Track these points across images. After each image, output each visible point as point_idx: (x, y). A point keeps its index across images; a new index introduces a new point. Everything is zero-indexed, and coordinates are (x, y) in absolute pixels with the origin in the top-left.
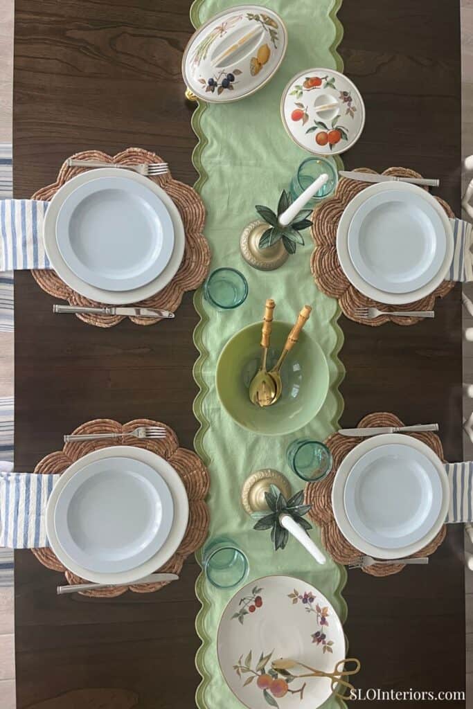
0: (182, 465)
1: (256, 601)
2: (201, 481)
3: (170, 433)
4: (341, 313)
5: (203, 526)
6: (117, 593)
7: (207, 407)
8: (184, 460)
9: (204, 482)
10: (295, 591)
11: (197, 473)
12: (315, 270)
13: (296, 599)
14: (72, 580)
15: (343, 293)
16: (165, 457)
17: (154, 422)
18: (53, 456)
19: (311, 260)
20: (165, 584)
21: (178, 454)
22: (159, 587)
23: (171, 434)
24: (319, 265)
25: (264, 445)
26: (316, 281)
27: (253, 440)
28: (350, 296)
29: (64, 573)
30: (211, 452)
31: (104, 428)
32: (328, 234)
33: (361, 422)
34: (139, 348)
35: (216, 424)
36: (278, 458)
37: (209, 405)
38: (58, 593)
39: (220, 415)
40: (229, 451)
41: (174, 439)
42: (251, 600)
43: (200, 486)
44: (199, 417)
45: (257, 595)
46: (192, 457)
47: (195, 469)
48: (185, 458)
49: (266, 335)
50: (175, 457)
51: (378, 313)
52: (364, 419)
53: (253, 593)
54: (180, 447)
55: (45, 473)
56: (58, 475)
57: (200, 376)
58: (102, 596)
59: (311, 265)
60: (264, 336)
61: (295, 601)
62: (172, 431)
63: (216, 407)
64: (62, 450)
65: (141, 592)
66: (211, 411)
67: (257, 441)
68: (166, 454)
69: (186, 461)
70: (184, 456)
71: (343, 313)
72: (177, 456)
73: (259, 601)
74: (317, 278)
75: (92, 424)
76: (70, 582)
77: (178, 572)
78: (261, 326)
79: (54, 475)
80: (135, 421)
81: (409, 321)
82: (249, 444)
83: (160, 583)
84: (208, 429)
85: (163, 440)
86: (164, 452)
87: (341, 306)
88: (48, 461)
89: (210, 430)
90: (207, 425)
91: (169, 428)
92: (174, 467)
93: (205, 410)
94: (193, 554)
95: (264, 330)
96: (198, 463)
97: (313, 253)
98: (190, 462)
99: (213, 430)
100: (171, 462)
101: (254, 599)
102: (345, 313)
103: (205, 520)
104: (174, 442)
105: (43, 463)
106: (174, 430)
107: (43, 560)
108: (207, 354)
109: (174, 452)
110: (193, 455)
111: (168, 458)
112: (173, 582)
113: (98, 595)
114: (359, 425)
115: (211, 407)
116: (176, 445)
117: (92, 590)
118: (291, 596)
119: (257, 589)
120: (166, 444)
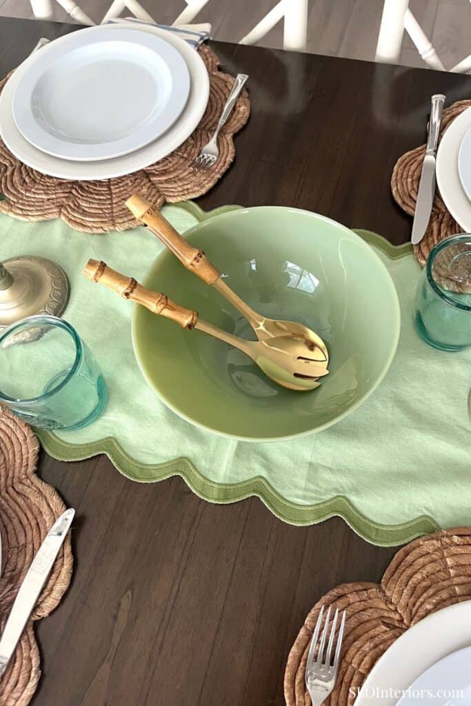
0: (426, 588)
3: (340, 597)
4: (192, 203)
7: (301, 493)
8: (414, 580)
11: (452, 556)
12: (99, 225)
15: (158, 191)
16: (398, 629)
17: (302, 632)
19: (81, 229)
21: (397, 593)
23: (343, 596)
24: (92, 217)
25: (413, 391)
26: (119, 228)
27: (397, 410)
28: (167, 181)
30: (406, 511)
32: (47, 194)
33: (405, 208)
34: (115, 618)
35: (344, 481)
37: (296, 487)
39: (325, 467)
40: (414, 468)
41: (357, 591)
44: (318, 514)
46: (410, 558)
47: (443, 558)
48: (411, 577)
49: (167, 306)
50: (403, 602)
51: (211, 146)
52: (399, 202)
54: (380, 582)
57: (226, 489)
59: (88, 230)
60: (166, 313)
62: (334, 592)
63: (304, 471)
66: (312, 487)
67: (402, 404)
68: (391, 626)
69: (419, 576)
71: (194, 200)
72: (401, 593)
74: (114, 225)
78: (144, 312)
81: (242, 109)
84: (349, 502)
85: (353, 621)
86: (384, 628)
87: (179, 199)
89: (354, 499)
90: (341, 502)
91: (324, 599)
92: (428, 613)
93: (304, 498)
95: (154, 306)
96: (428, 546)
97: (67, 223)
98: (424, 566)
99: (356, 491)
100: (415, 615)
102: (194, 196)
104: (365, 594)
106: (336, 586)
108: (183, 461)
109: (388, 601)
110: (407, 554)
111: (401, 621)
114: (410, 211)
115: (302, 483)
116: (373, 592)
120: (365, 616)
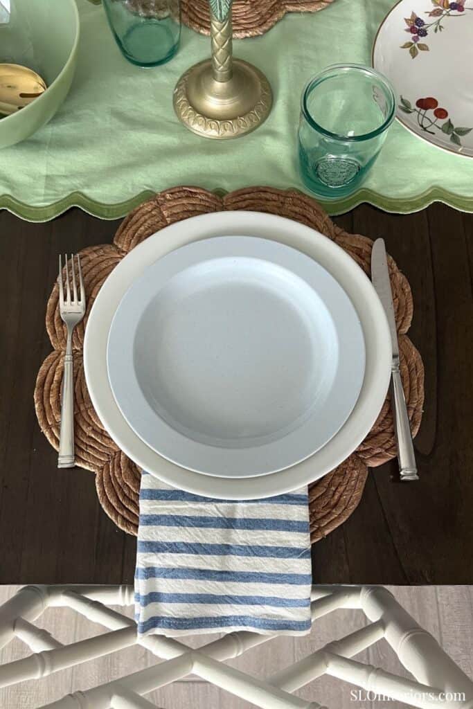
1: (426, 108)
2: (185, 202)
5: (275, 197)
6: (415, 355)
7: (41, 198)
9: (187, 197)
10: (403, 47)
11: (167, 209)
13: (418, 45)
14: (387, 450)
18: (104, 493)
20: (394, 265)
21: (126, 244)
22: (400, 277)
23: (85, 256)
25: (127, 104)
27: (115, 120)
29: (370, 468)
30: (130, 190)
31: (54, 385)
35: (77, 182)
36: (154, 81)
37: (37, 195)
38: (416, 477)
39: (60, 176)
41: (95, 251)
42: (424, 116)
43: (193, 205)
45: (414, 106)
46: (134, 219)
47: (161, 212)
53: (410, 112)
55: (138, 509)
56: (144, 478)
58: (422, 387)
61: (424, 47)
63: (42, 183)
64: (94, 475)
65: (411, 311)
66: (51, 192)
67: (118, 115)
70: (131, 232)
72: (129, 243)
73: (425, 104)
75: (43, 410)
76: (391, 456)
77: (369, 241)
79: (143, 486)
80: (47, 323)
82: (123, 125)
83: (392, 276)
84: (83, 194)
88: (114, 504)
89: (86, 191)
90: (77, 195)
93: (45, 201)
94: (333, 218)
101: (423, 111)
103: (263, 195)
104: (101, 251)
105: (117, 514)
107: (339, 517)
109: (120, 251)
112: (389, 250)
113: (420, 396)
115: (42, 191)
116: (107, 248)
117: (408, 409)
118: (414, 54)
119: (402, 105)
120: (103, 265)
